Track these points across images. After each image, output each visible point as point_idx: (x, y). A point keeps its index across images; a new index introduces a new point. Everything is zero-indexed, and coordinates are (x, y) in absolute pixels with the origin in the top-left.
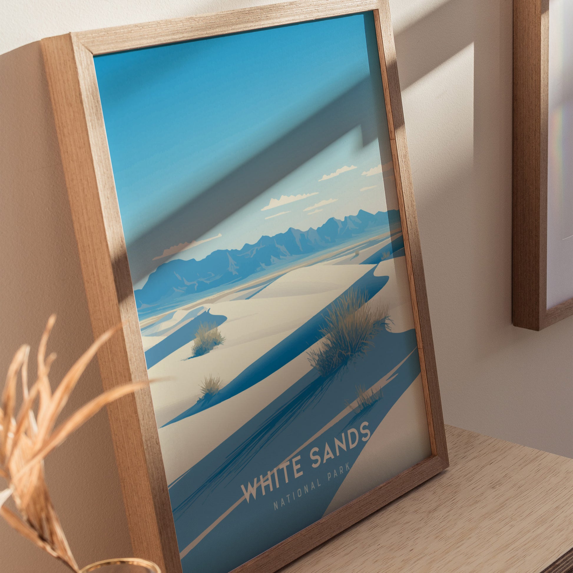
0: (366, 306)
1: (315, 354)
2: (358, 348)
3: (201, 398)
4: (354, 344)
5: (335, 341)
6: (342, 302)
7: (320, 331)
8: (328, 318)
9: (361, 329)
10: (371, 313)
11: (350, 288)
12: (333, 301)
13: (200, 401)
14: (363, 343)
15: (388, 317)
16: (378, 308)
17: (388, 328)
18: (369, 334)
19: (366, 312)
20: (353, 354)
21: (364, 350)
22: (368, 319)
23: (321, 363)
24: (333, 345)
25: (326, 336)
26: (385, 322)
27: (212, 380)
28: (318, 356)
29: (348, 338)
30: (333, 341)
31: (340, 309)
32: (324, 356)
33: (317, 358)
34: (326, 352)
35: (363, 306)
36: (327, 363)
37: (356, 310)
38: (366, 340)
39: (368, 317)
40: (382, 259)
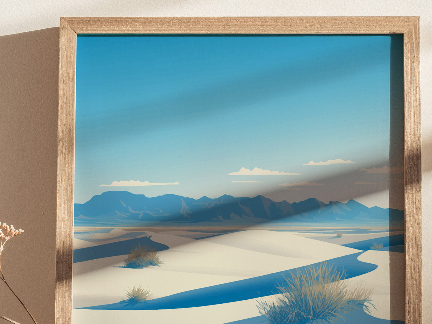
0: (341, 283)
1: (267, 305)
2: (323, 316)
3: (125, 300)
4: (317, 311)
5: (294, 301)
6: (312, 272)
7: (277, 287)
8: (290, 280)
9: (331, 300)
10: (347, 291)
11: (323, 262)
12: (300, 268)
13: (123, 302)
14: (330, 313)
15: (369, 300)
16: (356, 289)
17: (367, 311)
18: (340, 308)
19: (341, 288)
20: (315, 319)
21: (330, 319)
22: (341, 294)
23: (272, 314)
24: (291, 304)
25: (283, 294)
26: (364, 304)
27: (141, 290)
28: (271, 307)
29: (311, 304)
30: (292, 301)
31: (306, 276)
32: (277, 309)
33: (269, 309)
34: (281, 307)
35: (337, 283)
36: (280, 316)
37: (327, 283)
38: (334, 312)
39: (342, 293)
40: (371, 248)
